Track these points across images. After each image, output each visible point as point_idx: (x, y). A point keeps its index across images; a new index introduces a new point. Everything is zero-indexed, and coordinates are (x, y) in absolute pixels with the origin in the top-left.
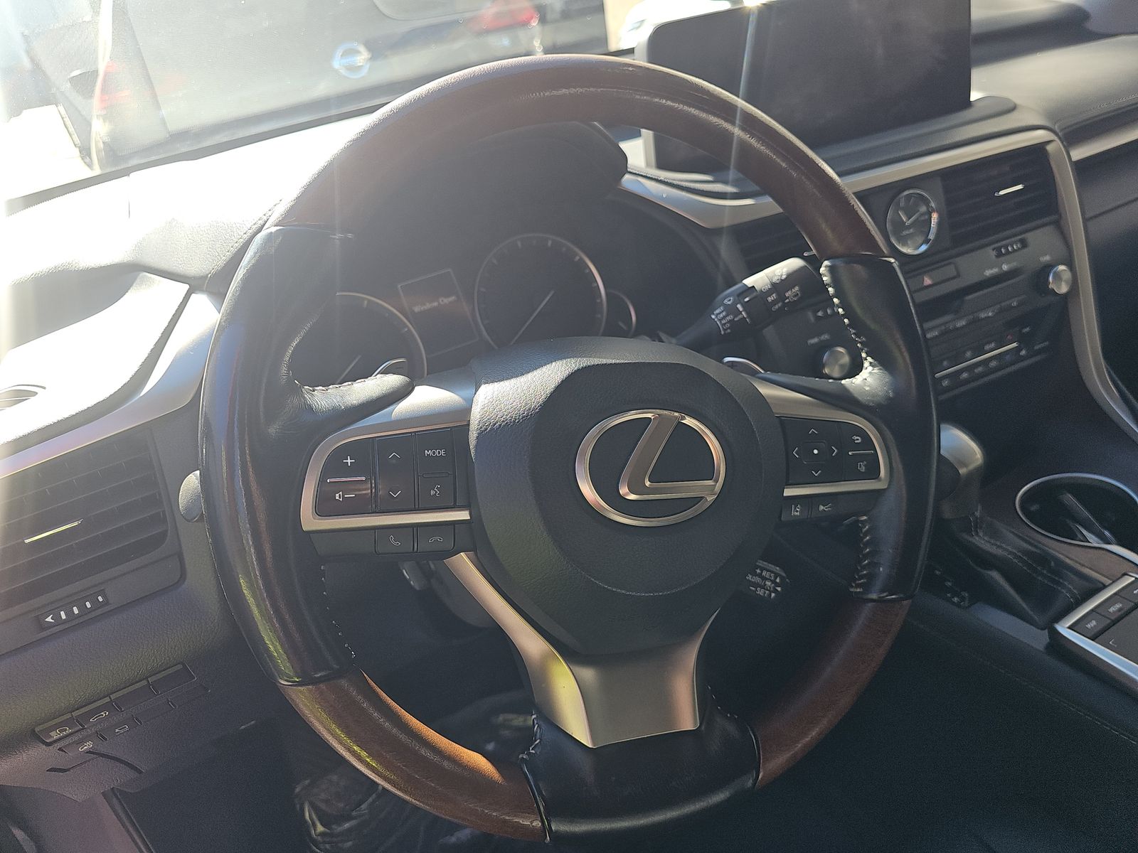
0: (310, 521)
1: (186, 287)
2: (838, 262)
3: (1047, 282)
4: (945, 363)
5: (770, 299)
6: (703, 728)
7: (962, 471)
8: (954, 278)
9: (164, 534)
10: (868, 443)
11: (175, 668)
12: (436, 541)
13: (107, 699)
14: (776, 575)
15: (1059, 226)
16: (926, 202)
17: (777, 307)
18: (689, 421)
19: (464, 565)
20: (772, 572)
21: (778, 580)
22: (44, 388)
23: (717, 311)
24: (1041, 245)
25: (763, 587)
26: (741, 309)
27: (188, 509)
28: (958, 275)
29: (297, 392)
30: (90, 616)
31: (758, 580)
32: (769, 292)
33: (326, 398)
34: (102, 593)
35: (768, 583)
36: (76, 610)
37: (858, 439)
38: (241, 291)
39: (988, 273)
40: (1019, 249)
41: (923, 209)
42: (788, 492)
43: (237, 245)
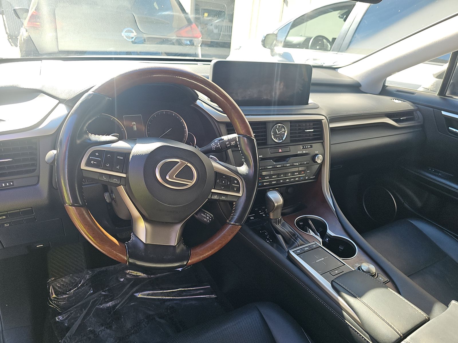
0: (83, 167)
1: (58, 101)
2: (241, 136)
3: (315, 159)
4: (282, 175)
5: (227, 143)
6: (177, 246)
7: (276, 205)
8: (289, 151)
9: (35, 170)
10: (238, 183)
11: (29, 209)
12: (115, 181)
13: (6, 213)
14: (211, 216)
15: (323, 144)
16: (285, 129)
17: (228, 146)
18: (189, 165)
19: (122, 189)
20: (209, 215)
21: (211, 217)
22: (5, 121)
23: (213, 143)
24: (316, 148)
25: (206, 218)
26: (219, 144)
27: (48, 160)
28: (290, 151)
29: (88, 134)
30: (7, 188)
31: (205, 216)
32: (227, 141)
33: (95, 138)
34: (12, 182)
35: (208, 218)
36: (8, 184)
37: (236, 182)
38: (79, 106)
39: (299, 152)
40: (309, 148)
41: (283, 130)
42: (213, 191)
43: (78, 93)
